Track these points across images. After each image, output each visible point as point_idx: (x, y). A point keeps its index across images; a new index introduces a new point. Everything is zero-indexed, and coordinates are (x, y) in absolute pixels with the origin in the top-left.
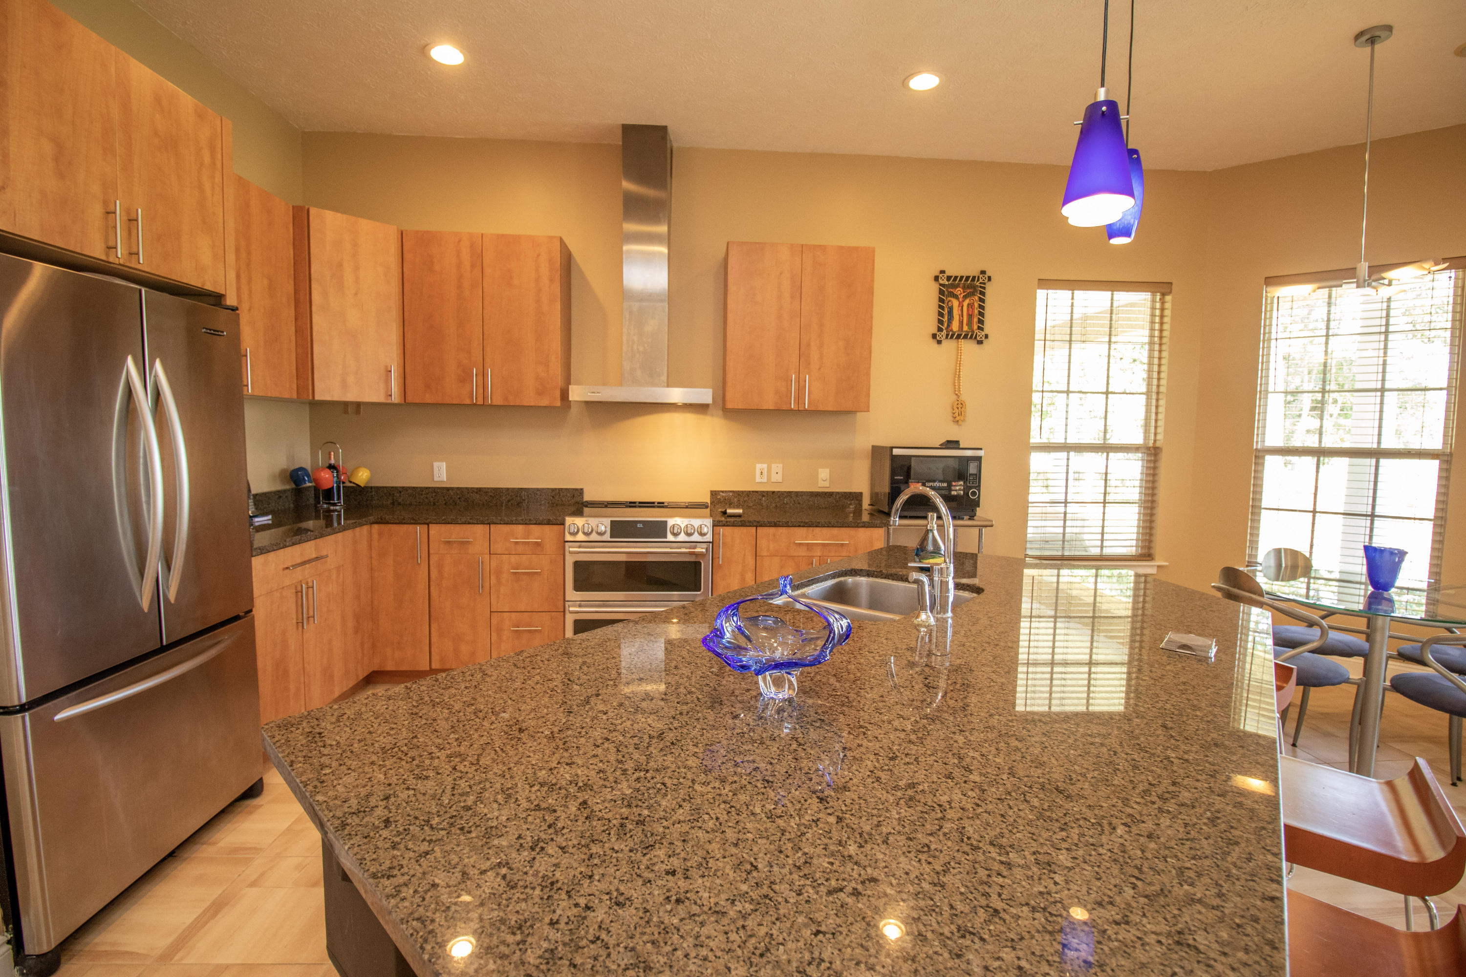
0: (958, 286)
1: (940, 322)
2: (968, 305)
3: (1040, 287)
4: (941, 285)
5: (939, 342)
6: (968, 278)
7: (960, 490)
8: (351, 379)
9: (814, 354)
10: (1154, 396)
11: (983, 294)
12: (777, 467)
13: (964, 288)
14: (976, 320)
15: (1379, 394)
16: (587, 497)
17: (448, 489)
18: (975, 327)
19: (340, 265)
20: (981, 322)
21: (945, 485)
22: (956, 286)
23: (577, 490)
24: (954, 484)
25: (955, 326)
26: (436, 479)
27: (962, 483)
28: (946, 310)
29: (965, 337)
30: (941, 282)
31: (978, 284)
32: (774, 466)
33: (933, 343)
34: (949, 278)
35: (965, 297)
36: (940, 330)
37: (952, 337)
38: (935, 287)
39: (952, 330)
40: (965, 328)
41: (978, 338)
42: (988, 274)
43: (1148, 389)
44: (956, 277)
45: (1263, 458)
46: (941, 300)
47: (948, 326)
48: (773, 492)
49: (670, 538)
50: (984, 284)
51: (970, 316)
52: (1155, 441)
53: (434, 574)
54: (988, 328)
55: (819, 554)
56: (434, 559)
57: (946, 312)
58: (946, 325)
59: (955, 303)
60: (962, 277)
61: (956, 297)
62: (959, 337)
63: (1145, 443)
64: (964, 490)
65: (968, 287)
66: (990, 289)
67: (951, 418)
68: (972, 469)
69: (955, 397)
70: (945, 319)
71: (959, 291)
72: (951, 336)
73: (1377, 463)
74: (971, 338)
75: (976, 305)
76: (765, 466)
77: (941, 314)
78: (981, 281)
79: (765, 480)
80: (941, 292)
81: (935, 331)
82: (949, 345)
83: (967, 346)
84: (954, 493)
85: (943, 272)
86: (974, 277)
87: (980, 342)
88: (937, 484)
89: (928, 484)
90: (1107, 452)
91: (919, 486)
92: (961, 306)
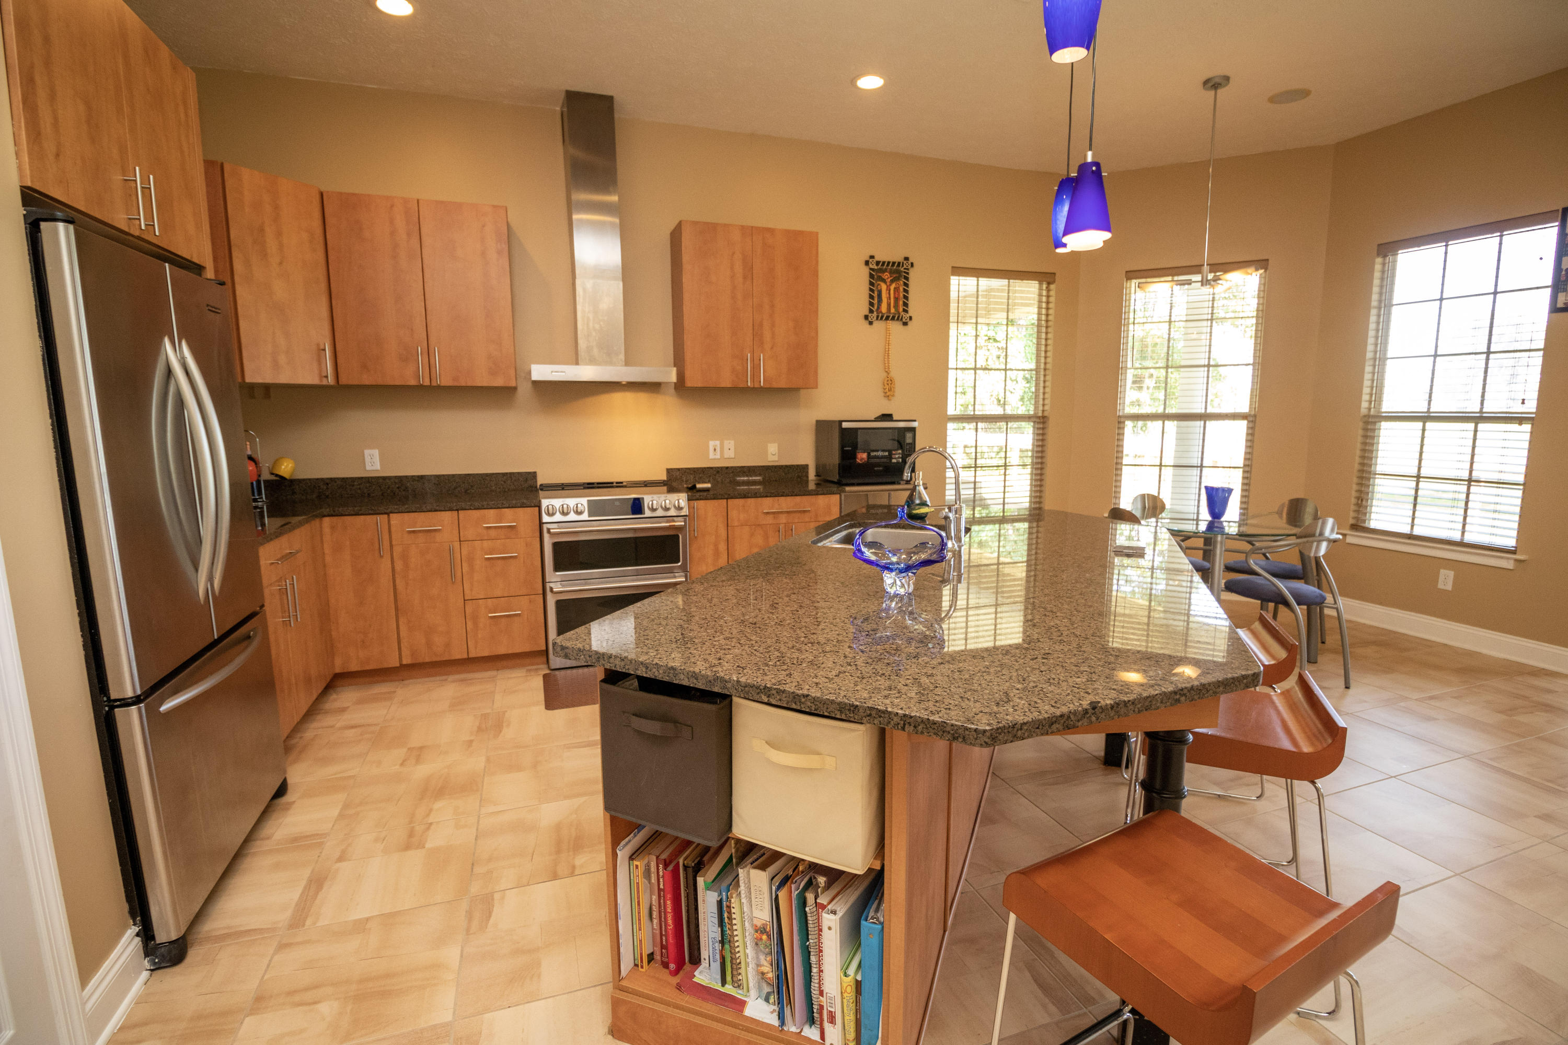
0: (885, 271)
1: (871, 304)
2: (895, 288)
3: (953, 275)
4: (871, 269)
5: (871, 323)
6: (894, 263)
7: (899, 458)
8: (282, 359)
9: (767, 335)
10: (1042, 373)
11: (907, 278)
12: (730, 444)
13: (891, 273)
14: (901, 303)
15: (1206, 369)
16: (541, 481)
17: (384, 478)
18: (901, 310)
19: (262, 230)
20: (906, 305)
21: (887, 454)
22: (884, 271)
23: (530, 473)
24: (894, 452)
25: (884, 309)
26: (368, 467)
27: (900, 451)
28: (876, 293)
29: (893, 319)
30: (871, 266)
31: (902, 269)
32: (726, 442)
33: (866, 323)
34: (878, 263)
35: (892, 281)
36: (871, 311)
37: (882, 318)
38: (865, 271)
39: (881, 312)
40: (893, 310)
41: (904, 320)
42: (911, 260)
43: (1037, 366)
44: (884, 263)
45: (1124, 422)
46: (871, 284)
47: (878, 308)
48: (727, 468)
49: (648, 513)
50: (908, 269)
51: (897, 300)
52: (1043, 411)
53: (399, 565)
54: (912, 311)
55: (784, 521)
56: (397, 550)
57: (875, 295)
58: (876, 307)
59: (884, 287)
60: (889, 263)
61: (884, 281)
62: (887, 318)
63: (1035, 413)
64: (902, 458)
65: (894, 273)
66: (913, 274)
67: (883, 394)
68: (909, 440)
69: (885, 374)
70: (876, 302)
71: (886, 276)
72: (880, 318)
73: (1205, 424)
74: (898, 319)
75: (901, 289)
76: (718, 443)
77: (871, 297)
78: (905, 267)
79: (718, 456)
80: (871, 276)
81: (867, 312)
82: (879, 325)
83: (895, 326)
84: (894, 461)
85: (872, 257)
86: (899, 263)
87: (905, 324)
88: (880, 453)
89: (873, 454)
90: (1007, 423)
91: (865, 456)
92: (888, 289)
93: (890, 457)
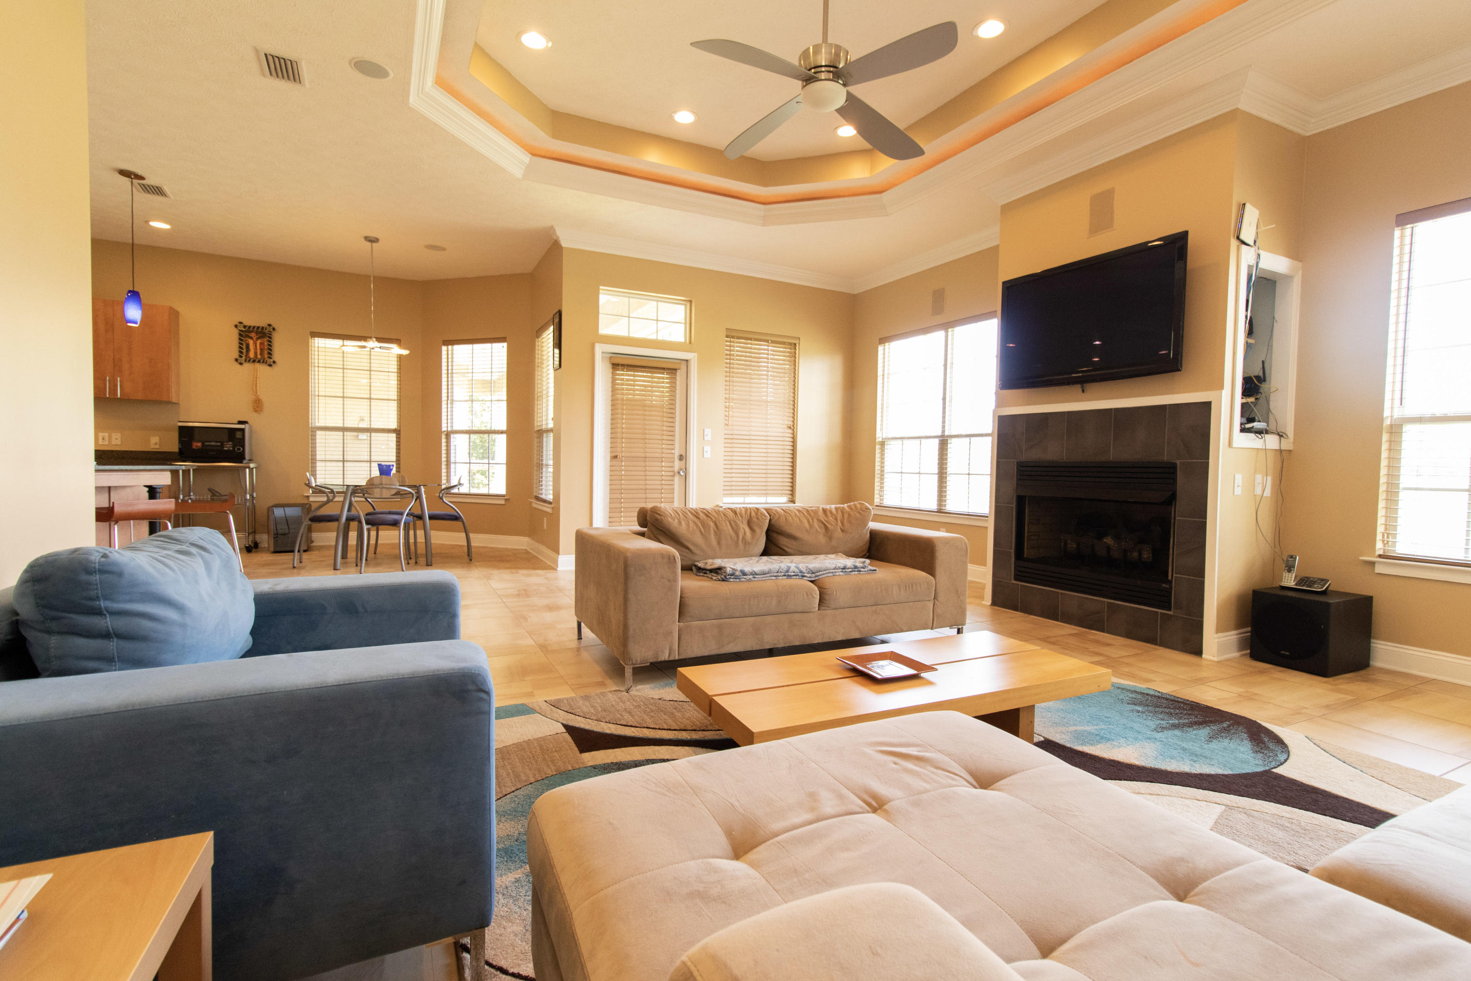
0: (252, 331)
1: (241, 352)
2: (260, 343)
3: (313, 337)
4: (240, 330)
5: (241, 364)
6: (258, 328)
7: (230, 447)
9: (125, 365)
11: (270, 337)
12: (118, 436)
13: (256, 333)
14: (266, 352)
18: (266, 356)
20: (270, 354)
21: (219, 444)
22: (250, 332)
24: (225, 443)
25: (252, 355)
27: (231, 443)
28: (245, 345)
29: (259, 362)
30: (240, 328)
31: (266, 331)
32: (114, 434)
33: (237, 364)
34: (245, 327)
35: (258, 339)
36: (241, 357)
37: (249, 361)
38: (236, 331)
39: (249, 357)
40: (259, 356)
41: (269, 363)
42: (273, 326)
44: (250, 327)
45: (450, 436)
46: (240, 339)
47: (247, 355)
48: (113, 451)
50: (271, 332)
51: (262, 350)
54: (275, 358)
57: (244, 347)
58: (245, 354)
59: (251, 342)
60: (254, 327)
61: (251, 338)
62: (254, 361)
63: (397, 428)
64: (233, 447)
65: (259, 333)
66: (275, 335)
67: (251, 410)
68: (238, 435)
69: (255, 397)
70: (244, 351)
71: (253, 335)
72: (248, 360)
74: (263, 362)
75: (266, 343)
76: (106, 435)
77: (241, 347)
78: (268, 330)
79: (106, 443)
80: (240, 335)
81: (237, 357)
82: (247, 366)
83: (262, 368)
84: (225, 449)
85: (241, 323)
86: (263, 328)
87: (270, 365)
88: (213, 444)
89: (206, 444)
90: (370, 433)
91: (199, 444)
92: (255, 344)
93: (222, 445)
